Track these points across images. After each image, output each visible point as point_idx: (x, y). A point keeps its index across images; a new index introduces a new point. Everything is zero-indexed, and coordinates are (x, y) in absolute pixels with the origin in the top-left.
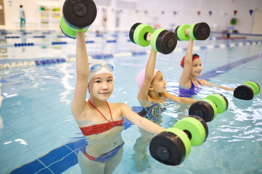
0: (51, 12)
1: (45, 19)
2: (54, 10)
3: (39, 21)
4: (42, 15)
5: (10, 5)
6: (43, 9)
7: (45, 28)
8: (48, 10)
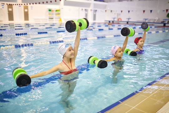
0: (54, 12)
1: (51, 16)
2: (57, 11)
3: (48, 18)
4: (49, 14)
5: (32, 9)
6: (50, 10)
7: (52, 22)
8: (53, 11)
